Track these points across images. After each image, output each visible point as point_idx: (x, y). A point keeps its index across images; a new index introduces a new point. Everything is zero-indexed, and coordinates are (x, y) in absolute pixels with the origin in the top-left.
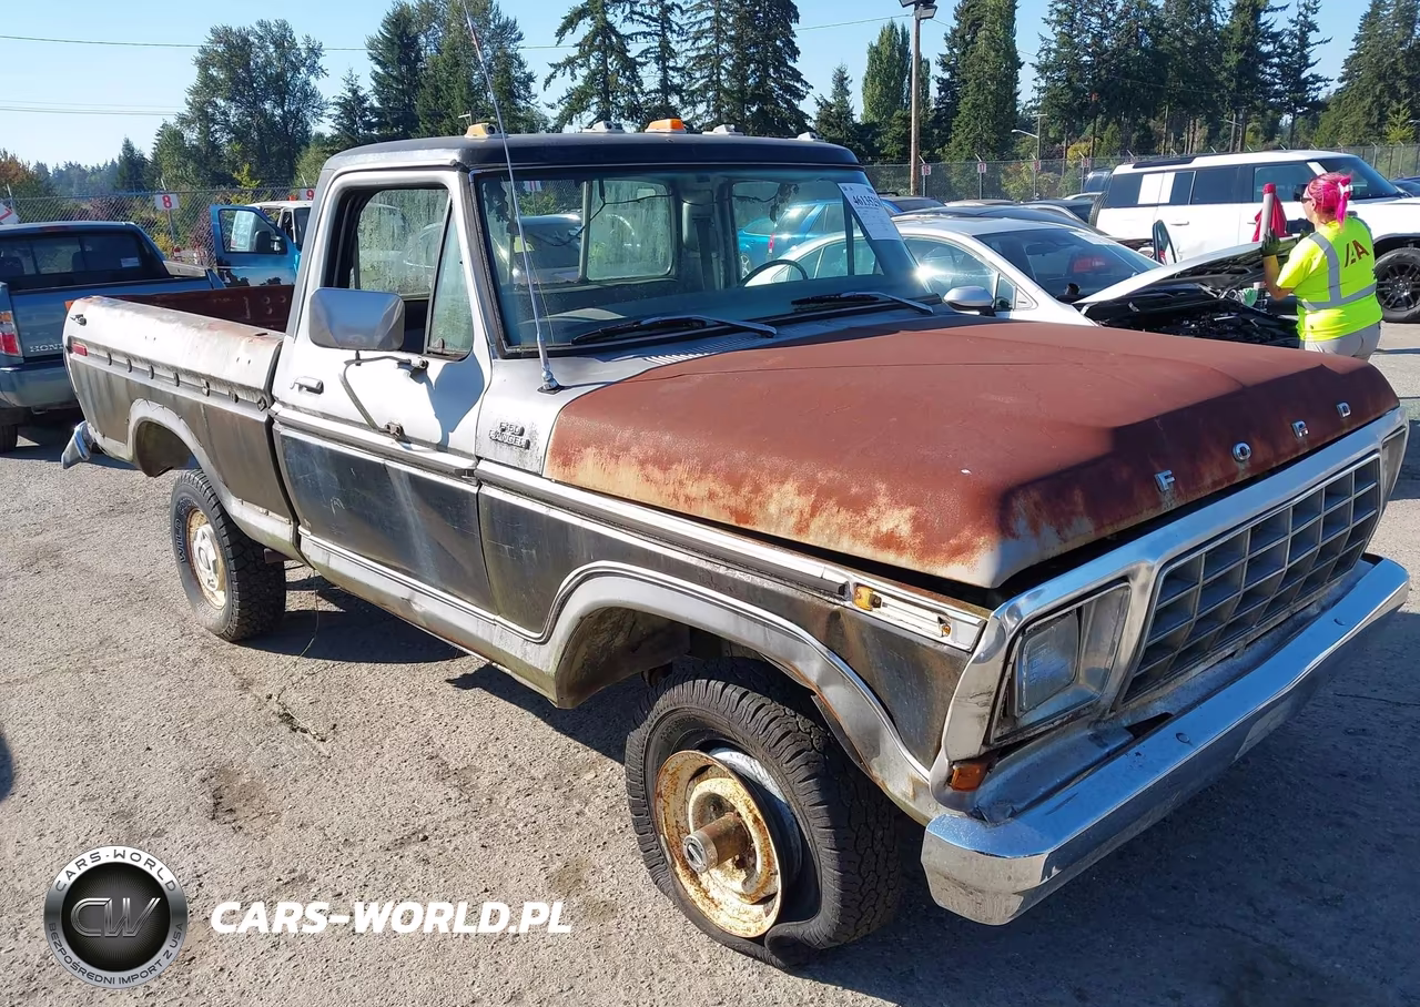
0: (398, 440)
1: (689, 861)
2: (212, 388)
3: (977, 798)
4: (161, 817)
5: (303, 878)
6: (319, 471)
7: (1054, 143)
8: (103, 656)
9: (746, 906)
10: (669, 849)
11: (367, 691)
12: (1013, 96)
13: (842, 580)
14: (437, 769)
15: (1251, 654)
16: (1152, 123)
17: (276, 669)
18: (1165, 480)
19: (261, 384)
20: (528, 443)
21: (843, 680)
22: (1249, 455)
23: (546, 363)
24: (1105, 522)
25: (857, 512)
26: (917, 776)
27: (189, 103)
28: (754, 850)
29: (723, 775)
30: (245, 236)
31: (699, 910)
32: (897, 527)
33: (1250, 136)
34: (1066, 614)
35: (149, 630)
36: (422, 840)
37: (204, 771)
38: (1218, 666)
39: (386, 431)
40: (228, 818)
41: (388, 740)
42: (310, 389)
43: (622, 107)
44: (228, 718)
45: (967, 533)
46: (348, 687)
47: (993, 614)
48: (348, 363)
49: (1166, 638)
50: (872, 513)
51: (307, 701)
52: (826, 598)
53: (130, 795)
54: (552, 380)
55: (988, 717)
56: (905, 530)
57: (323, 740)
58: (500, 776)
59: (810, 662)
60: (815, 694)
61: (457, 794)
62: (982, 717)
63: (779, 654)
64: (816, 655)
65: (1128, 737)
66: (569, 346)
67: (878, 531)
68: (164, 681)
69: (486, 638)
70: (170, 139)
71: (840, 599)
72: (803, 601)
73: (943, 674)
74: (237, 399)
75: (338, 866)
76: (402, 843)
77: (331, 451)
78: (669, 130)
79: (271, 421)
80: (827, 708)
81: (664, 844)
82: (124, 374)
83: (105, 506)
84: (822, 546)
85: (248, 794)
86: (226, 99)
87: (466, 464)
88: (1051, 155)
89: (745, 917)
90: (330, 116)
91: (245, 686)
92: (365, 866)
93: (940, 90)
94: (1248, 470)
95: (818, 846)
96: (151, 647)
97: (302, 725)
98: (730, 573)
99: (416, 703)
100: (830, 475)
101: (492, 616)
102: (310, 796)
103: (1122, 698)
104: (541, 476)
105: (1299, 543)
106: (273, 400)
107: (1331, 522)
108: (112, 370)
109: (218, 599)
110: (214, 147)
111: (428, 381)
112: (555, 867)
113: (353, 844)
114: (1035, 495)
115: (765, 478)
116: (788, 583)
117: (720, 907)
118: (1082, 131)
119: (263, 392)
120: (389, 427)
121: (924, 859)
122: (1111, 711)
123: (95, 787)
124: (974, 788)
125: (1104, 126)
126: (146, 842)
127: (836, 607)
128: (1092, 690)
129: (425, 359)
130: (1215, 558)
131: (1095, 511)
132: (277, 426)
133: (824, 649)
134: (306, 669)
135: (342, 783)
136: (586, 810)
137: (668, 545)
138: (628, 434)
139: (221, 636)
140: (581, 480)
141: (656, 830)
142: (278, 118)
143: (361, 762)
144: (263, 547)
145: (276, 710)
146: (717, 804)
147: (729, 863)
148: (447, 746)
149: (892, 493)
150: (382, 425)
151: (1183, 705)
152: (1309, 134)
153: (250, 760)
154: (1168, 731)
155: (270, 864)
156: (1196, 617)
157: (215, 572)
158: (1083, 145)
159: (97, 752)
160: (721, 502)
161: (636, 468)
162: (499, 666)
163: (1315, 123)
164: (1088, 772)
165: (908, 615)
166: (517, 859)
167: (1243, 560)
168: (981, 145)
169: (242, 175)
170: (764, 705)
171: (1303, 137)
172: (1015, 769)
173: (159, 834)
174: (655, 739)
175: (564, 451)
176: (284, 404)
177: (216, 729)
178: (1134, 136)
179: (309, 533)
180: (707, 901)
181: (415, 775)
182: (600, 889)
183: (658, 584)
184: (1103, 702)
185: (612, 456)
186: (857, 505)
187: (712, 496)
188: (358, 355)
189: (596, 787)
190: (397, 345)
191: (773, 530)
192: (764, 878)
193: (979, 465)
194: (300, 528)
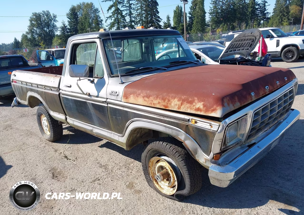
0: (89, 96)
1: (157, 180)
2: (46, 88)
3: (219, 162)
4: (42, 179)
5: (74, 189)
6: (71, 104)
7: (214, 29)
8: (24, 147)
9: (169, 188)
10: (152, 178)
11: (82, 150)
12: (204, 20)
13: (188, 118)
14: (100, 165)
15: (270, 130)
16: (234, 24)
17: (61, 147)
18: (253, 94)
19: (57, 86)
20: (118, 95)
21: (189, 139)
22: (269, 88)
23: (121, 78)
24: (242, 103)
25: (191, 104)
26: (206, 158)
27: (28, 29)
28: (171, 177)
29: (163, 161)
30: (44, 57)
31: (159, 190)
32: (200, 106)
33: (255, 26)
34: (235, 123)
35: (33, 141)
36: (98, 180)
37: (50, 169)
38: (264, 132)
39: (86, 94)
40: (56, 178)
41: (88, 160)
42: (68, 87)
43: (122, 26)
44: (53, 158)
45: (215, 107)
46: (78, 150)
47: (221, 123)
48: (78, 80)
49: (255, 126)
50: (194, 104)
51: (70, 153)
52: (185, 122)
53: (35, 175)
54: (122, 81)
55: (221, 144)
56: (202, 107)
57: (74, 161)
58: (113, 166)
59: (182, 136)
60: (183, 143)
61: (105, 170)
62: (220, 144)
63: (175, 135)
64: (183, 135)
65: (248, 148)
66: (125, 74)
67: (196, 108)
68: (38, 151)
69: (110, 136)
70: (25, 37)
71: (188, 122)
72: (180, 123)
73: (211, 136)
74: (52, 90)
75: (81, 187)
76: (94, 181)
77: (74, 99)
78: (141, 28)
79: (59, 94)
80: (186, 145)
81: (151, 177)
82: (25, 86)
83: (20, 115)
84: (184, 111)
85: (60, 173)
86: (36, 28)
87: (104, 100)
88: (213, 32)
89: (169, 191)
90: (59, 30)
91: (56, 151)
92: (87, 186)
93: (189, 19)
94: (269, 91)
95: (185, 175)
96: (34, 144)
97: (70, 158)
98: (164, 119)
99: (93, 152)
100: (185, 97)
101: (111, 132)
102: (73, 173)
103: (246, 139)
104: (121, 101)
105: (279, 106)
106: (60, 89)
107: (285, 102)
108: (22, 85)
109: (48, 133)
110: (34, 38)
111: (94, 83)
112: (127, 184)
113: (84, 182)
114: (228, 98)
115: (170, 98)
116: (177, 120)
117: (164, 189)
118: (220, 26)
119: (58, 88)
120: (87, 93)
121: (209, 175)
122: (244, 142)
123: (26, 174)
124: (218, 159)
125: (224, 25)
126: (39, 184)
127: (187, 124)
128: (241, 138)
129: (94, 79)
130: (263, 110)
131: (240, 101)
132: (61, 95)
133: (185, 133)
134: (69, 147)
135: (80, 170)
136: (132, 172)
137: (150, 114)
138: (140, 91)
139: (49, 141)
140: (130, 102)
141: (149, 174)
142: (48, 31)
143: (83, 165)
144: (58, 121)
145: (63, 156)
146: (162, 168)
147: (165, 180)
148: (101, 161)
149: (198, 99)
150: (85, 93)
151: (258, 141)
152: (267, 25)
153: (59, 166)
154: (255, 146)
155: (67, 187)
156: (260, 122)
157: (47, 127)
158: (220, 29)
159: (26, 167)
160: (161, 104)
161: (142, 98)
162: (113, 142)
163: (268, 22)
164: (240, 156)
165: (203, 124)
166: (119, 183)
167: (269, 110)
168: (198, 30)
169: (41, 44)
170: (171, 146)
171: (266, 25)
172: (226, 155)
173: (42, 182)
174: (148, 155)
175: (126, 96)
176: (62, 90)
177: (51, 160)
178: (231, 27)
179: (69, 117)
180: (161, 188)
181: (95, 167)
182: (137, 187)
183: (148, 122)
184: (243, 140)
185: (137, 96)
186: (191, 102)
187: (159, 103)
188: (80, 78)
189: (134, 167)
190: (88, 76)
191: (173, 109)
192: (173, 182)
193: (216, 93)
194: (67, 116)
